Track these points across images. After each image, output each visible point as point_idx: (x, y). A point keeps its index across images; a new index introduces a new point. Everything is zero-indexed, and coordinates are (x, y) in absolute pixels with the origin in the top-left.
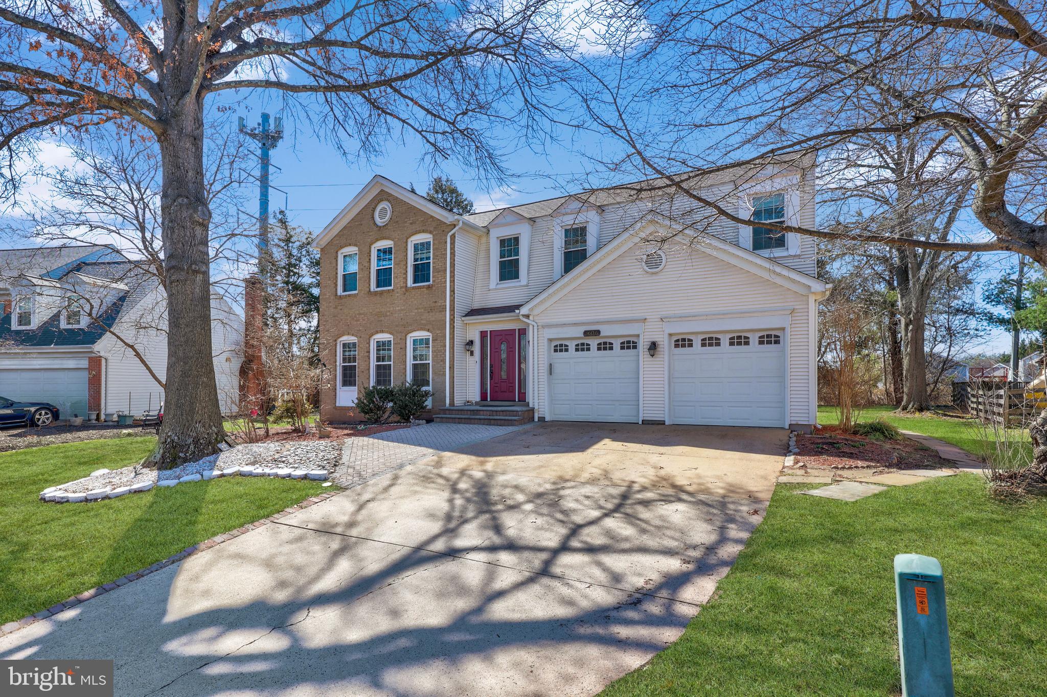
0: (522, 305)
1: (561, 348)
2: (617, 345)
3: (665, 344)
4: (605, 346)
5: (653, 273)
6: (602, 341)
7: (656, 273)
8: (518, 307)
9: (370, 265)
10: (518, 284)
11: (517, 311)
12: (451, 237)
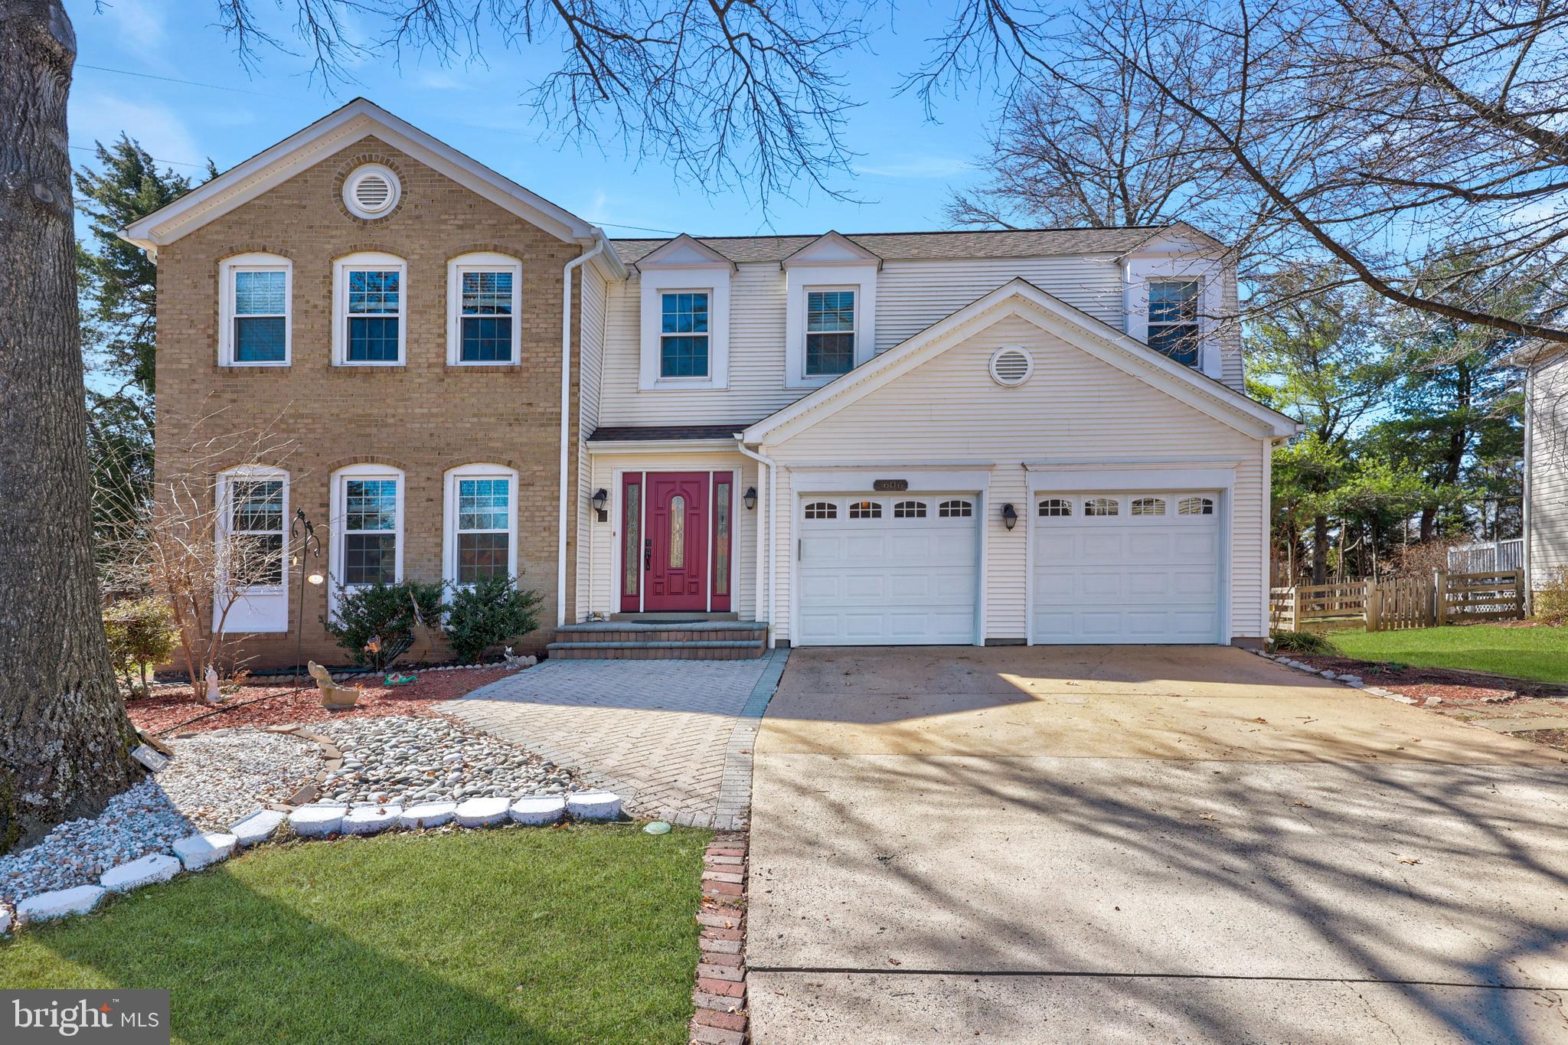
0: (749, 426)
1: (820, 511)
2: (933, 507)
3: (1027, 509)
4: (912, 510)
5: (1008, 387)
6: (905, 499)
7: (1014, 387)
8: (740, 428)
9: (330, 304)
10: (707, 385)
11: (737, 436)
12: (573, 270)
